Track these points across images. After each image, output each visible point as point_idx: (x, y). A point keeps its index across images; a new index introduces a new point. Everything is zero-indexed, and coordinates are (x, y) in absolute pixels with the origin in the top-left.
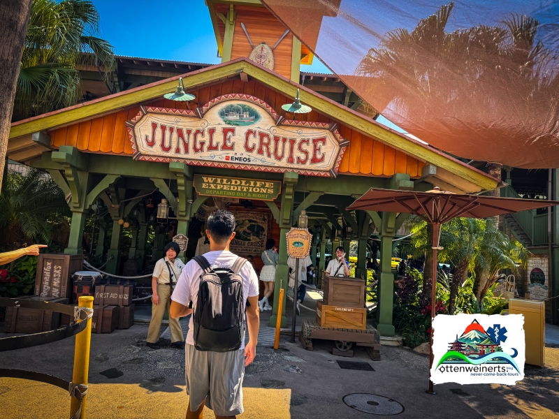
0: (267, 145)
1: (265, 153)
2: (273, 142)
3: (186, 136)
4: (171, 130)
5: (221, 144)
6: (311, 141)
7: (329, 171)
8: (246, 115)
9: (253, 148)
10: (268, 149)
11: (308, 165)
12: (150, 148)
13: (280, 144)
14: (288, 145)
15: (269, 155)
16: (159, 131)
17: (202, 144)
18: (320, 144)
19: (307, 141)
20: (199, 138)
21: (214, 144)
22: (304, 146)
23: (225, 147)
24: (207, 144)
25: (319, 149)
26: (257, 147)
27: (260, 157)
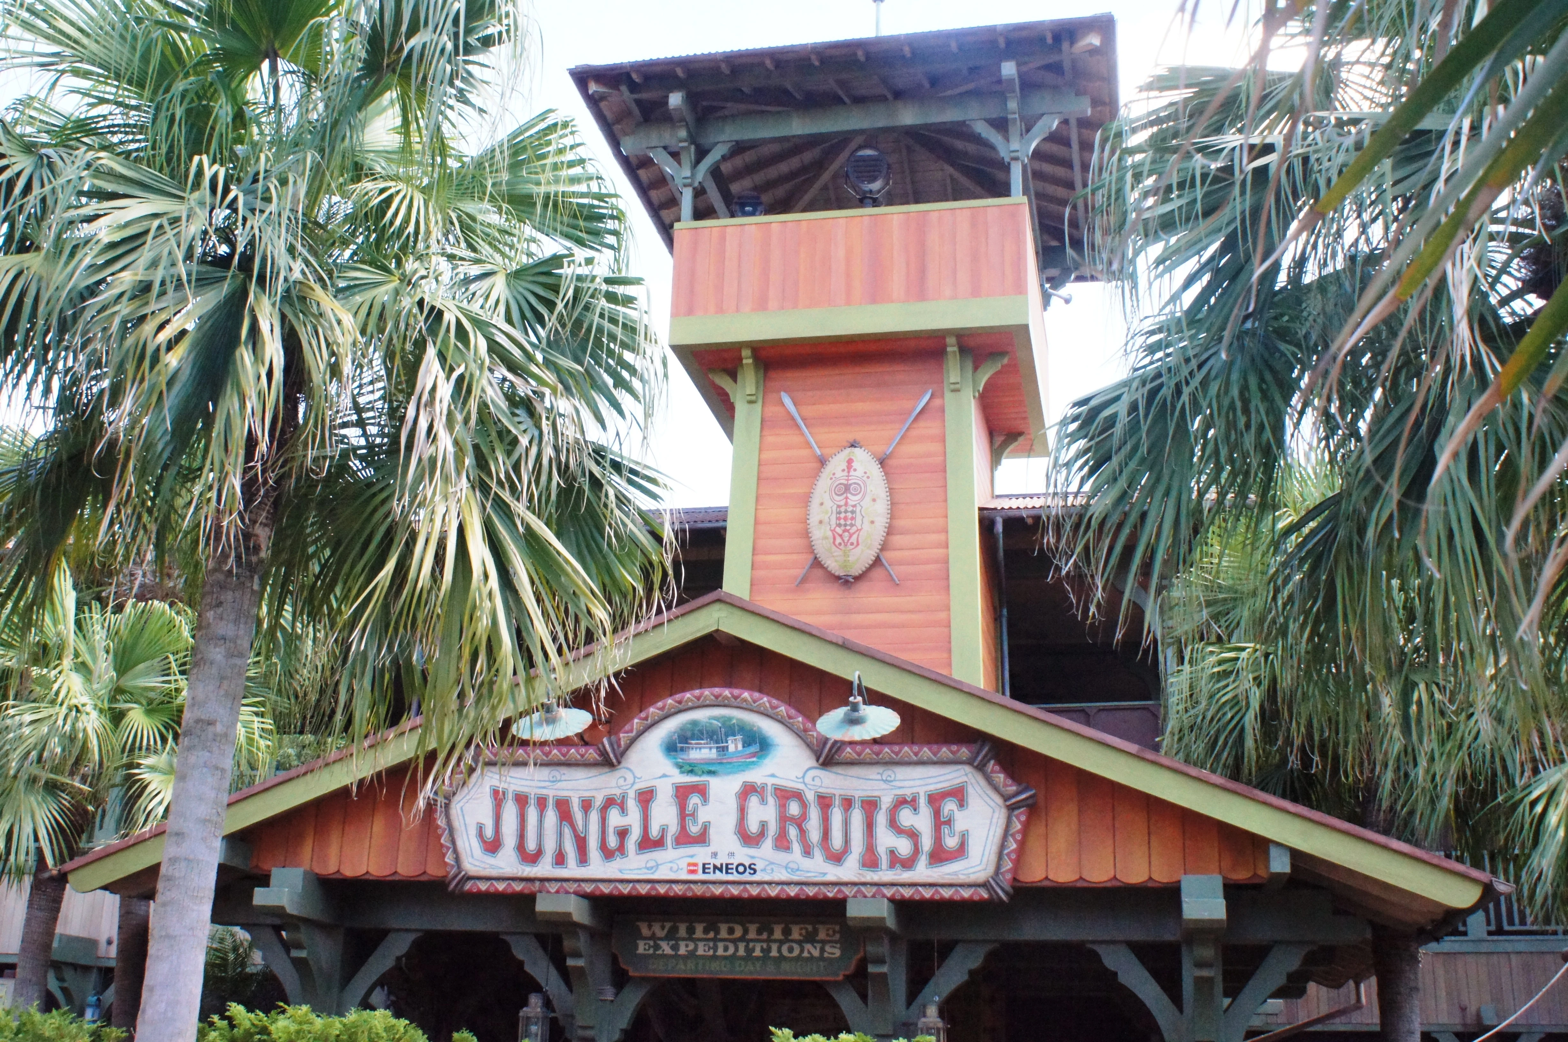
0: (800, 822)
1: (796, 847)
2: (814, 814)
3: (578, 815)
4: (542, 803)
5: (673, 828)
6: (923, 801)
7: (985, 885)
8: (734, 745)
9: (762, 834)
10: (803, 832)
11: (922, 872)
12: (490, 860)
13: (837, 816)
14: (857, 817)
15: (807, 852)
16: (510, 812)
17: (623, 834)
18: (949, 806)
19: (911, 802)
20: (615, 819)
21: (654, 832)
22: (906, 817)
23: (684, 839)
24: (635, 834)
25: (949, 822)
26: (773, 829)
27: (781, 857)
